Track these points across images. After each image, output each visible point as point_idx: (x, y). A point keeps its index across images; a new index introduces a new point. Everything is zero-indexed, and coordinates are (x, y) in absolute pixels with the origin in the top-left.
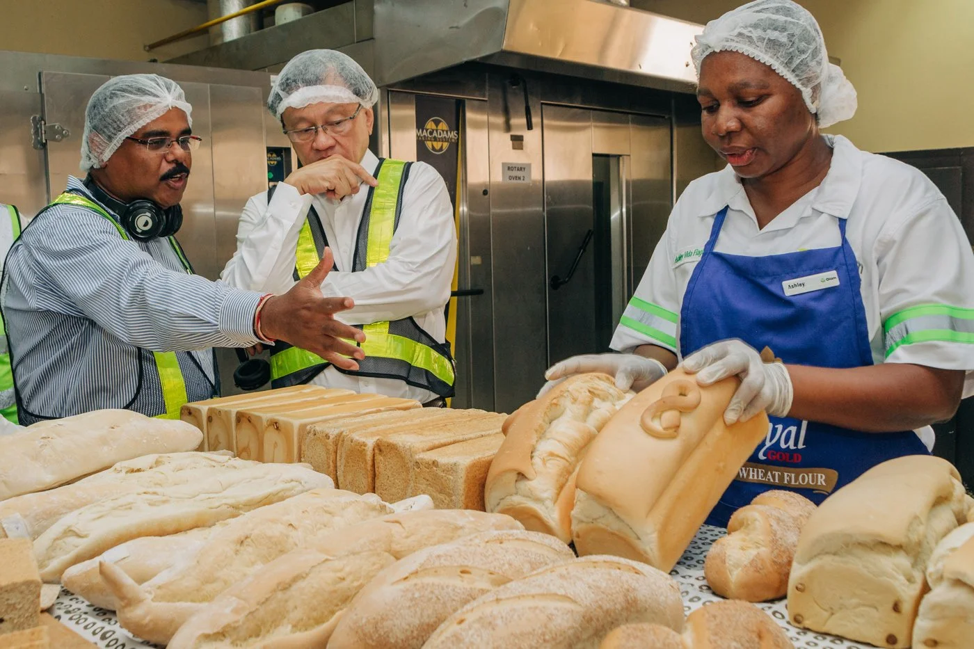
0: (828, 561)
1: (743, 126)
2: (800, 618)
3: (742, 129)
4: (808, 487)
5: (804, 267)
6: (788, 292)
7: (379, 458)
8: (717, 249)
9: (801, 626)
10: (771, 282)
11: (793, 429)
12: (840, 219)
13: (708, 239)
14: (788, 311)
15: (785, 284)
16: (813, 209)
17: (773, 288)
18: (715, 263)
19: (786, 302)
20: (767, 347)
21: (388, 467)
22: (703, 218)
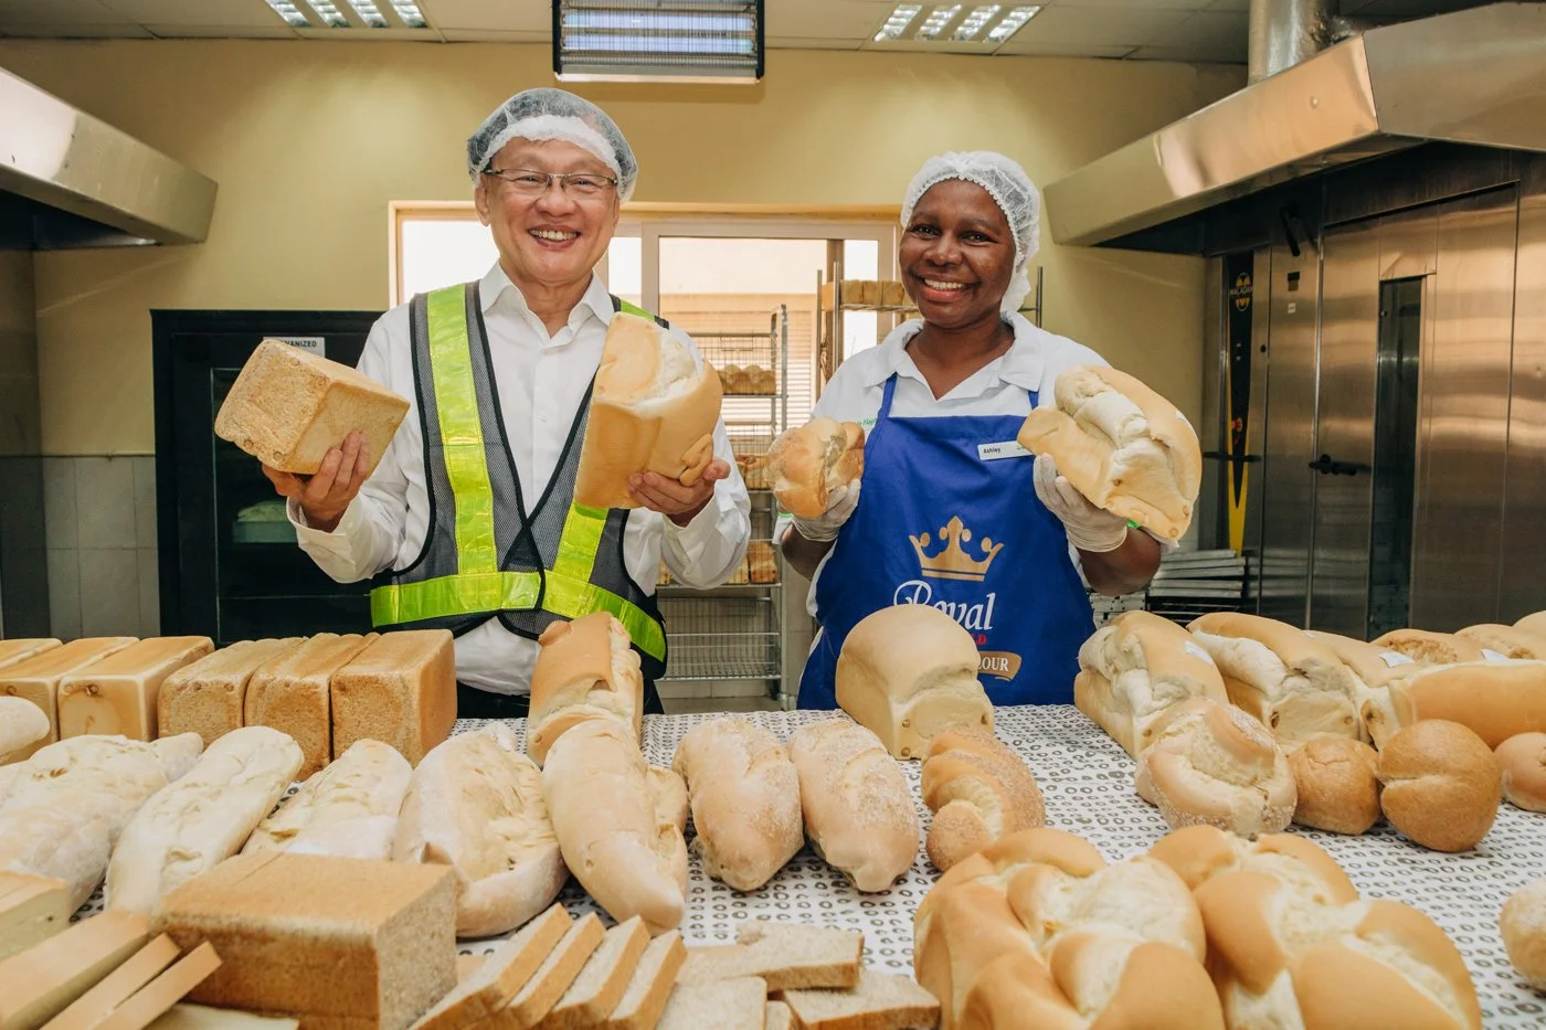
0: (927, 694)
1: (965, 258)
2: (907, 751)
3: (962, 262)
4: (991, 672)
5: (1001, 431)
6: (983, 457)
7: (339, 699)
8: (892, 415)
9: (909, 757)
10: (967, 445)
11: (980, 607)
12: (1030, 392)
13: (879, 407)
14: (982, 481)
15: (981, 448)
16: (1001, 380)
17: (967, 451)
18: (895, 428)
19: (979, 467)
20: (956, 517)
21: (359, 709)
22: (868, 389)
